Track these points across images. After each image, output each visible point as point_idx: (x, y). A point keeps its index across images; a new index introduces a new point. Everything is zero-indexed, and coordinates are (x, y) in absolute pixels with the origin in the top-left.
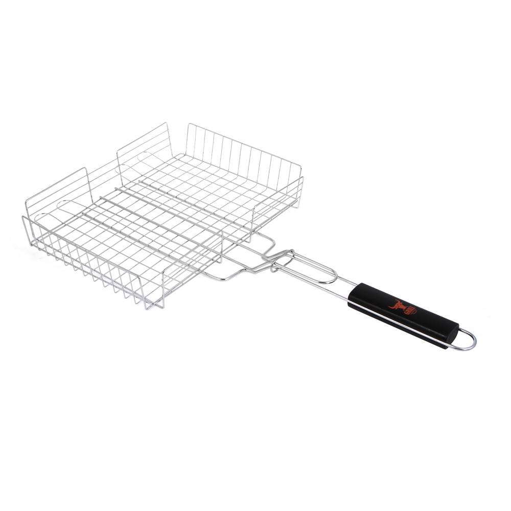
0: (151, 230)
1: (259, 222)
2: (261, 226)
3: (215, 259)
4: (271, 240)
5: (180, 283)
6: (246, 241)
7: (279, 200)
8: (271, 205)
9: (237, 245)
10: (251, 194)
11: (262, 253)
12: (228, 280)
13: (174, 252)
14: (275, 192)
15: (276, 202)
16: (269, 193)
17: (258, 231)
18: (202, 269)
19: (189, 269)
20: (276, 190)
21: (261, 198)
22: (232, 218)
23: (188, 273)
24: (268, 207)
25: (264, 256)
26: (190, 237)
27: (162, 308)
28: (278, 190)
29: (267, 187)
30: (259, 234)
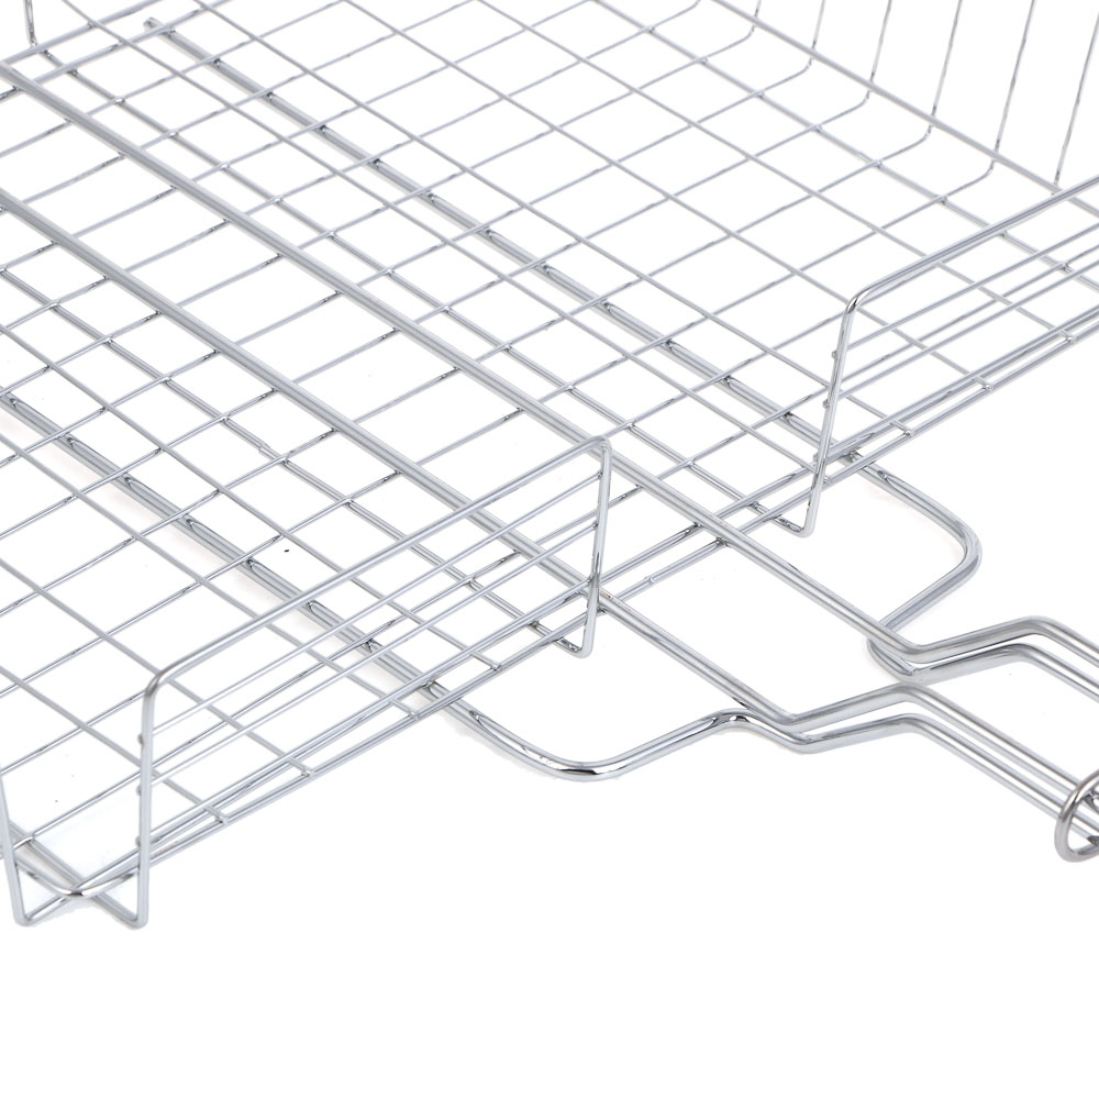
0: (164, 369)
1: (892, 395)
2: (903, 425)
3: (552, 622)
4: (957, 529)
5: (285, 760)
6: (786, 524)
7: (1061, 256)
8: (998, 287)
9: (721, 543)
10: (877, 197)
11: (878, 613)
12: (615, 775)
13: (285, 543)
14: (1046, 195)
15: (1038, 267)
16: (1001, 197)
17: (882, 463)
18: (450, 681)
19: (360, 673)
20: (1052, 187)
21: (937, 230)
22: (718, 349)
23: (346, 698)
24: (977, 298)
25: (883, 640)
26: (412, 453)
27: (132, 921)
28: (1066, 184)
29: (996, 157)
30: (884, 478)
